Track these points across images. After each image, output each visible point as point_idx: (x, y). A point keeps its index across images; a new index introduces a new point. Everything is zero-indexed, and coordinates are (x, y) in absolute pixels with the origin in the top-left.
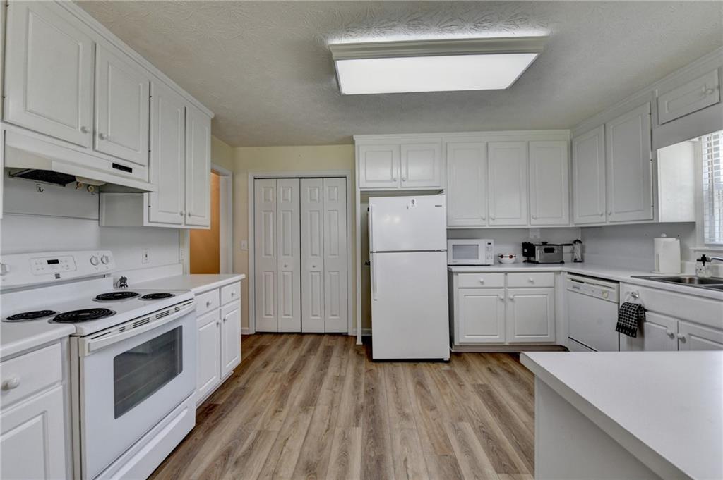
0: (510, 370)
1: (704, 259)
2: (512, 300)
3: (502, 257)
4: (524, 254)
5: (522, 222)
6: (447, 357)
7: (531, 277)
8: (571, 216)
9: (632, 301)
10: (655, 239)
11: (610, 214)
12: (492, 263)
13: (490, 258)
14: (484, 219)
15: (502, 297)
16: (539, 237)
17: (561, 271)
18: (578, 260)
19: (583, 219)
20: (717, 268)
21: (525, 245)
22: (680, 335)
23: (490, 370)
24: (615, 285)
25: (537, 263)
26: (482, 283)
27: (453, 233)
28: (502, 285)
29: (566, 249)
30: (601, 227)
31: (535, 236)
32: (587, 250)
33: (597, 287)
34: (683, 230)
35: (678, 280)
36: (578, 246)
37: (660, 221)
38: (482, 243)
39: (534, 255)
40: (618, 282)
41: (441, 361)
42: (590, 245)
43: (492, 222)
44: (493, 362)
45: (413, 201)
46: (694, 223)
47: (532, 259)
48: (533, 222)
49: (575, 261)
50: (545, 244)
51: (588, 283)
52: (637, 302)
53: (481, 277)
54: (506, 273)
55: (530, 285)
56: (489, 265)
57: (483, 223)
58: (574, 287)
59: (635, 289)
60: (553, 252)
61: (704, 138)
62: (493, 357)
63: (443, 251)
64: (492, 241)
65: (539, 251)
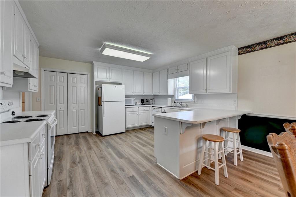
1: (175, 102)
2: (140, 114)
3: (137, 103)
4: (142, 102)
5: (141, 94)
6: (124, 131)
7: (144, 108)
8: (152, 92)
12: (135, 105)
13: (134, 103)
14: (133, 92)
15: (138, 113)
17: (150, 106)
19: (154, 93)
20: (176, 104)
21: (142, 100)
23: (136, 132)
24: (161, 108)
26: (133, 110)
27: (127, 96)
28: (138, 110)
29: (151, 101)
32: (155, 101)
33: (158, 109)
34: (172, 96)
35: (171, 106)
36: (153, 100)
37: (169, 94)
38: (132, 99)
39: (144, 103)
41: (123, 133)
43: (135, 93)
45: (116, 86)
46: (173, 95)
47: (143, 103)
48: (144, 94)
49: (153, 104)
50: (146, 99)
51: (156, 108)
52: (165, 111)
53: (133, 109)
54: (139, 107)
55: (144, 110)
57: (133, 93)
58: (153, 110)
59: (164, 108)
60: (148, 102)
63: (124, 101)
64: (135, 99)
65: (145, 101)
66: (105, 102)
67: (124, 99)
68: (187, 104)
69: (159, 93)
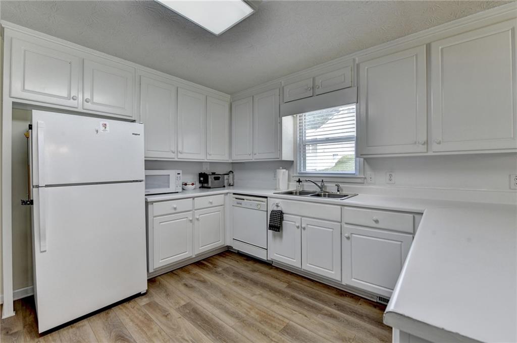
0: (202, 279)
1: (299, 181)
2: (198, 219)
3: (186, 184)
4: (200, 182)
5: (201, 157)
7: (211, 199)
8: (230, 155)
9: (276, 209)
10: (277, 170)
11: (255, 154)
12: (180, 190)
13: (178, 186)
14: (174, 153)
15: (191, 219)
16: (208, 169)
17: (227, 193)
18: (231, 184)
19: (238, 157)
20: (303, 185)
21: (201, 175)
22: (303, 226)
23: (186, 285)
24: (265, 199)
25: (210, 188)
26: (175, 209)
28: (191, 209)
29: (226, 177)
30: (243, 163)
31: (206, 169)
32: (235, 177)
33: (253, 202)
34: (289, 165)
35: (291, 193)
36: (231, 175)
37: (283, 159)
38: (172, 173)
39: (207, 182)
40: (266, 197)
41: (139, 295)
42: (237, 175)
43: (180, 156)
44: (185, 276)
45: (105, 125)
46: (293, 161)
47: (206, 185)
48: (209, 157)
49: (230, 185)
50: (213, 174)
51: (247, 200)
52: (279, 209)
53: (174, 204)
54: (193, 198)
55: (211, 205)
56: (177, 192)
57: (173, 155)
58: (238, 203)
59: (277, 201)
60: (219, 179)
61: (298, 115)
62: (184, 271)
63: (141, 181)
64: (180, 172)
65: (211, 179)
66: (47, 186)
67: (141, 173)
68: (341, 185)
69: (250, 157)
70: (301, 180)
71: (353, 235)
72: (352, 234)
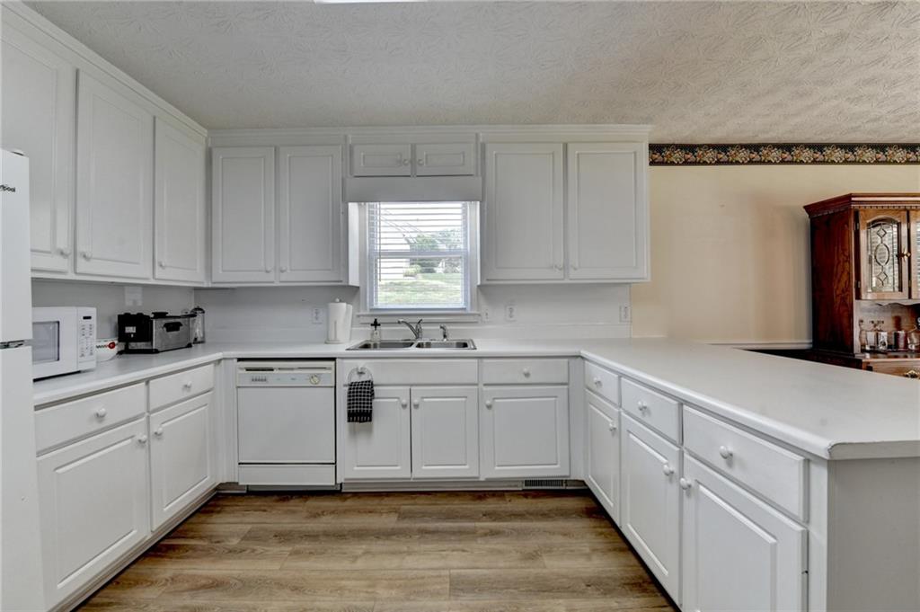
1: (376, 324)
4: (123, 337)
7: (186, 378)
8: (209, 268)
9: (356, 379)
11: (282, 271)
13: (87, 354)
15: (142, 437)
17: (220, 361)
18: (199, 340)
19: (223, 277)
22: (415, 401)
24: (331, 364)
25: (156, 352)
26: (100, 417)
28: (143, 410)
30: (233, 289)
31: (135, 302)
33: (300, 373)
36: (199, 319)
38: (64, 316)
39: (149, 338)
40: (333, 359)
42: (211, 317)
43: (82, 267)
46: (358, 287)
47: (143, 345)
48: (159, 273)
49: (195, 341)
50: (161, 316)
51: (280, 369)
52: (364, 378)
53: (98, 405)
54: (147, 381)
55: (187, 394)
57: (64, 265)
59: (361, 364)
60: (178, 329)
64: (92, 311)
65: (157, 327)
68: (448, 327)
70: (378, 322)
71: (497, 401)
72: (494, 399)
